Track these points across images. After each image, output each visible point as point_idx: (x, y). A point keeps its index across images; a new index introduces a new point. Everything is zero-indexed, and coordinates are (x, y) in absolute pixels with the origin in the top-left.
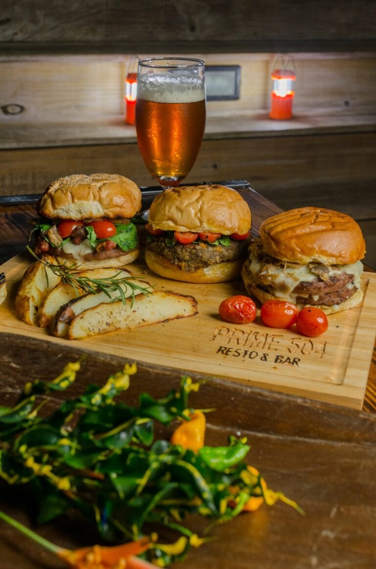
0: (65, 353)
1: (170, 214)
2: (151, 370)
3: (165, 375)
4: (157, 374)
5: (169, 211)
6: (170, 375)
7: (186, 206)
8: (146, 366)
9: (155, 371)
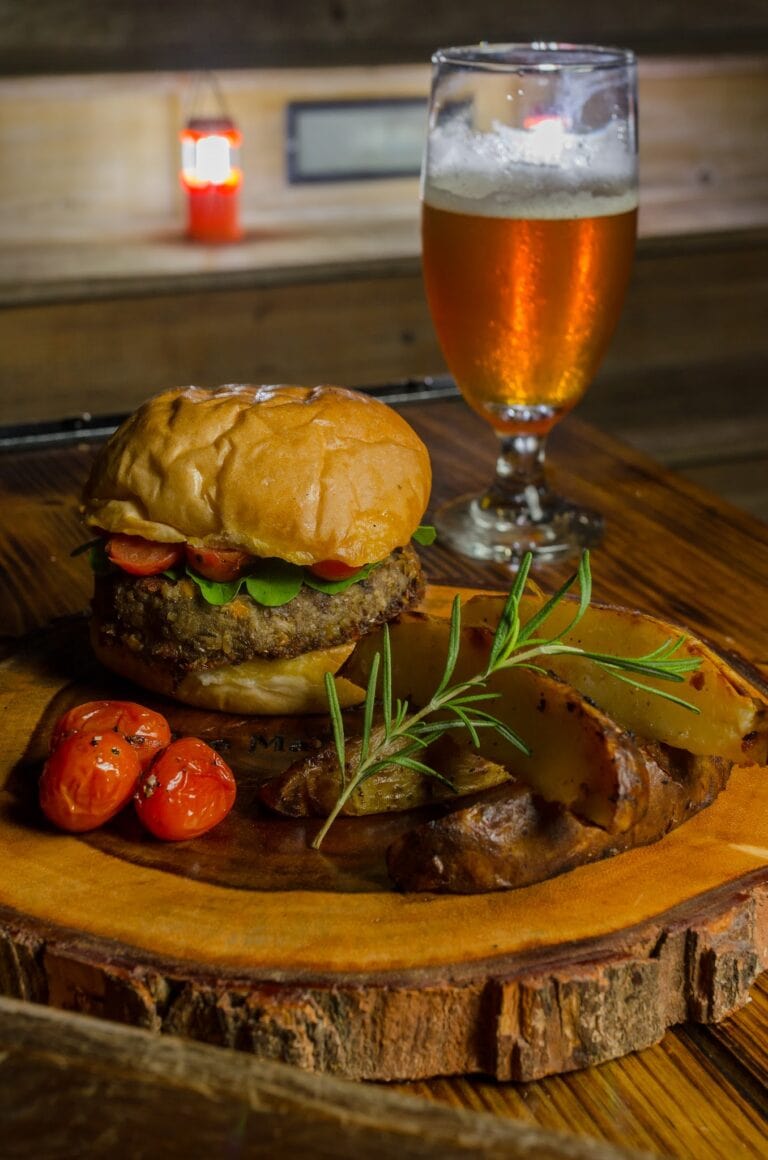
0: (17, 1046)
1: (129, 482)
2: (343, 1115)
3: (399, 1137)
4: (369, 1132)
5: (129, 470)
6: (419, 1138)
7: (179, 458)
8: (323, 1098)
9: (363, 1119)
